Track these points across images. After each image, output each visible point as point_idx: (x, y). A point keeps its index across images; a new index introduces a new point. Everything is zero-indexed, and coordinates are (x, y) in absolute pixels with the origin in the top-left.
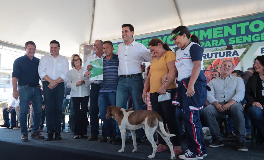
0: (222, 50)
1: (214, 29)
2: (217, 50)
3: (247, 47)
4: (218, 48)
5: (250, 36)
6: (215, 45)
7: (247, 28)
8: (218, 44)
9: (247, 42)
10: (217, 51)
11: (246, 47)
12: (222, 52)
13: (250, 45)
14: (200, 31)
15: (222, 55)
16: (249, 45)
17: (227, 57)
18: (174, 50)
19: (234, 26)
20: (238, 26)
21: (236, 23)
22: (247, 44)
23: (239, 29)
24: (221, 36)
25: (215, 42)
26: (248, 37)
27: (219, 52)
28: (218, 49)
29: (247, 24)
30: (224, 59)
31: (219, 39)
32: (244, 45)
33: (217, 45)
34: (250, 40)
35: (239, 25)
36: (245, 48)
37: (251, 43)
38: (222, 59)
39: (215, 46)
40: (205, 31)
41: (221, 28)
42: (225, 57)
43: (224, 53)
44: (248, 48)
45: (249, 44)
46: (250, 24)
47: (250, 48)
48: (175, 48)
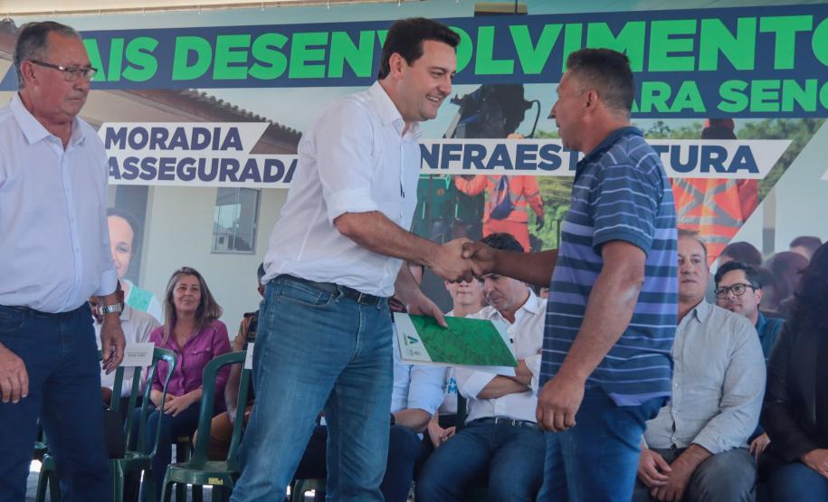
0: (687, 135)
1: (654, 24)
2: (665, 131)
3: (799, 135)
4: (667, 122)
5: (812, 84)
6: (653, 106)
7: (803, 39)
8: (670, 103)
9: (798, 111)
10: (663, 137)
11: (791, 135)
12: (685, 145)
13: (812, 129)
14: (592, 27)
15: (684, 160)
16: (805, 128)
18: (458, 107)
19: (746, 25)
20: (763, 29)
21: (759, 12)
22: (796, 121)
23: (765, 43)
24: (686, 64)
25: (656, 93)
26: (803, 87)
27: (670, 142)
28: (667, 128)
29: (805, 22)
30: (692, 180)
31: (675, 79)
32: (783, 125)
33: (662, 108)
34: (810, 106)
35: (768, 24)
36: (786, 137)
37: (816, 120)
38: (683, 183)
39: (654, 113)
40: (616, 32)
41: (688, 26)
42: (696, 173)
43: (693, 150)
44: (800, 139)
45: (805, 121)
46: (815, 24)
47: (809, 139)
48: (460, 97)
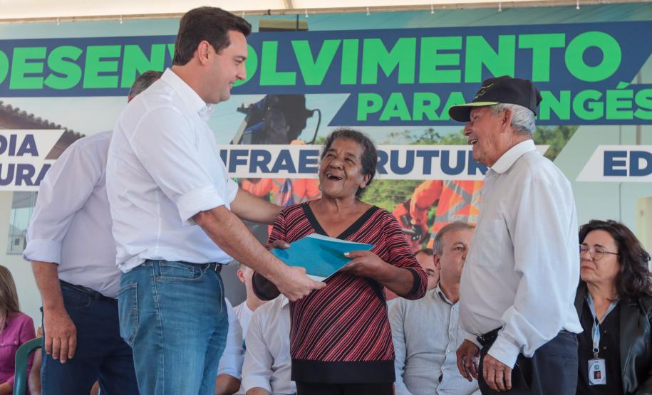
0: (456, 141)
1: (424, 40)
2: (435, 137)
3: (555, 140)
4: (437, 129)
5: (565, 95)
6: (424, 115)
7: (557, 55)
8: (439, 112)
9: (554, 119)
10: (433, 142)
11: (548, 141)
12: (453, 150)
13: (567, 135)
14: (367, 42)
15: (453, 163)
16: (560, 134)
17: (471, 178)
18: (244, 116)
19: (506, 42)
20: (521, 46)
21: (517, 30)
22: (553, 128)
23: (524, 57)
24: (454, 77)
25: (427, 103)
26: (558, 97)
27: (440, 148)
28: (437, 135)
29: (558, 40)
30: (460, 182)
31: (443, 90)
32: (541, 132)
33: (432, 116)
34: (564, 115)
35: (526, 41)
36: (544, 143)
37: (570, 127)
38: (453, 185)
39: (425, 121)
40: (389, 47)
41: (455, 43)
42: (464, 176)
43: (461, 154)
44: (556, 144)
45: (560, 128)
46: (568, 42)
47: (565, 144)
48: (246, 106)
